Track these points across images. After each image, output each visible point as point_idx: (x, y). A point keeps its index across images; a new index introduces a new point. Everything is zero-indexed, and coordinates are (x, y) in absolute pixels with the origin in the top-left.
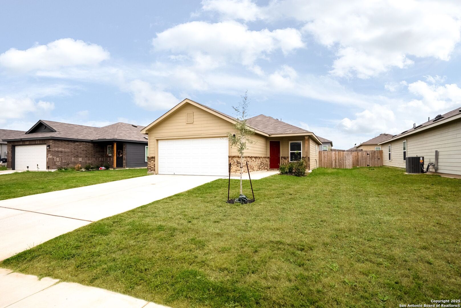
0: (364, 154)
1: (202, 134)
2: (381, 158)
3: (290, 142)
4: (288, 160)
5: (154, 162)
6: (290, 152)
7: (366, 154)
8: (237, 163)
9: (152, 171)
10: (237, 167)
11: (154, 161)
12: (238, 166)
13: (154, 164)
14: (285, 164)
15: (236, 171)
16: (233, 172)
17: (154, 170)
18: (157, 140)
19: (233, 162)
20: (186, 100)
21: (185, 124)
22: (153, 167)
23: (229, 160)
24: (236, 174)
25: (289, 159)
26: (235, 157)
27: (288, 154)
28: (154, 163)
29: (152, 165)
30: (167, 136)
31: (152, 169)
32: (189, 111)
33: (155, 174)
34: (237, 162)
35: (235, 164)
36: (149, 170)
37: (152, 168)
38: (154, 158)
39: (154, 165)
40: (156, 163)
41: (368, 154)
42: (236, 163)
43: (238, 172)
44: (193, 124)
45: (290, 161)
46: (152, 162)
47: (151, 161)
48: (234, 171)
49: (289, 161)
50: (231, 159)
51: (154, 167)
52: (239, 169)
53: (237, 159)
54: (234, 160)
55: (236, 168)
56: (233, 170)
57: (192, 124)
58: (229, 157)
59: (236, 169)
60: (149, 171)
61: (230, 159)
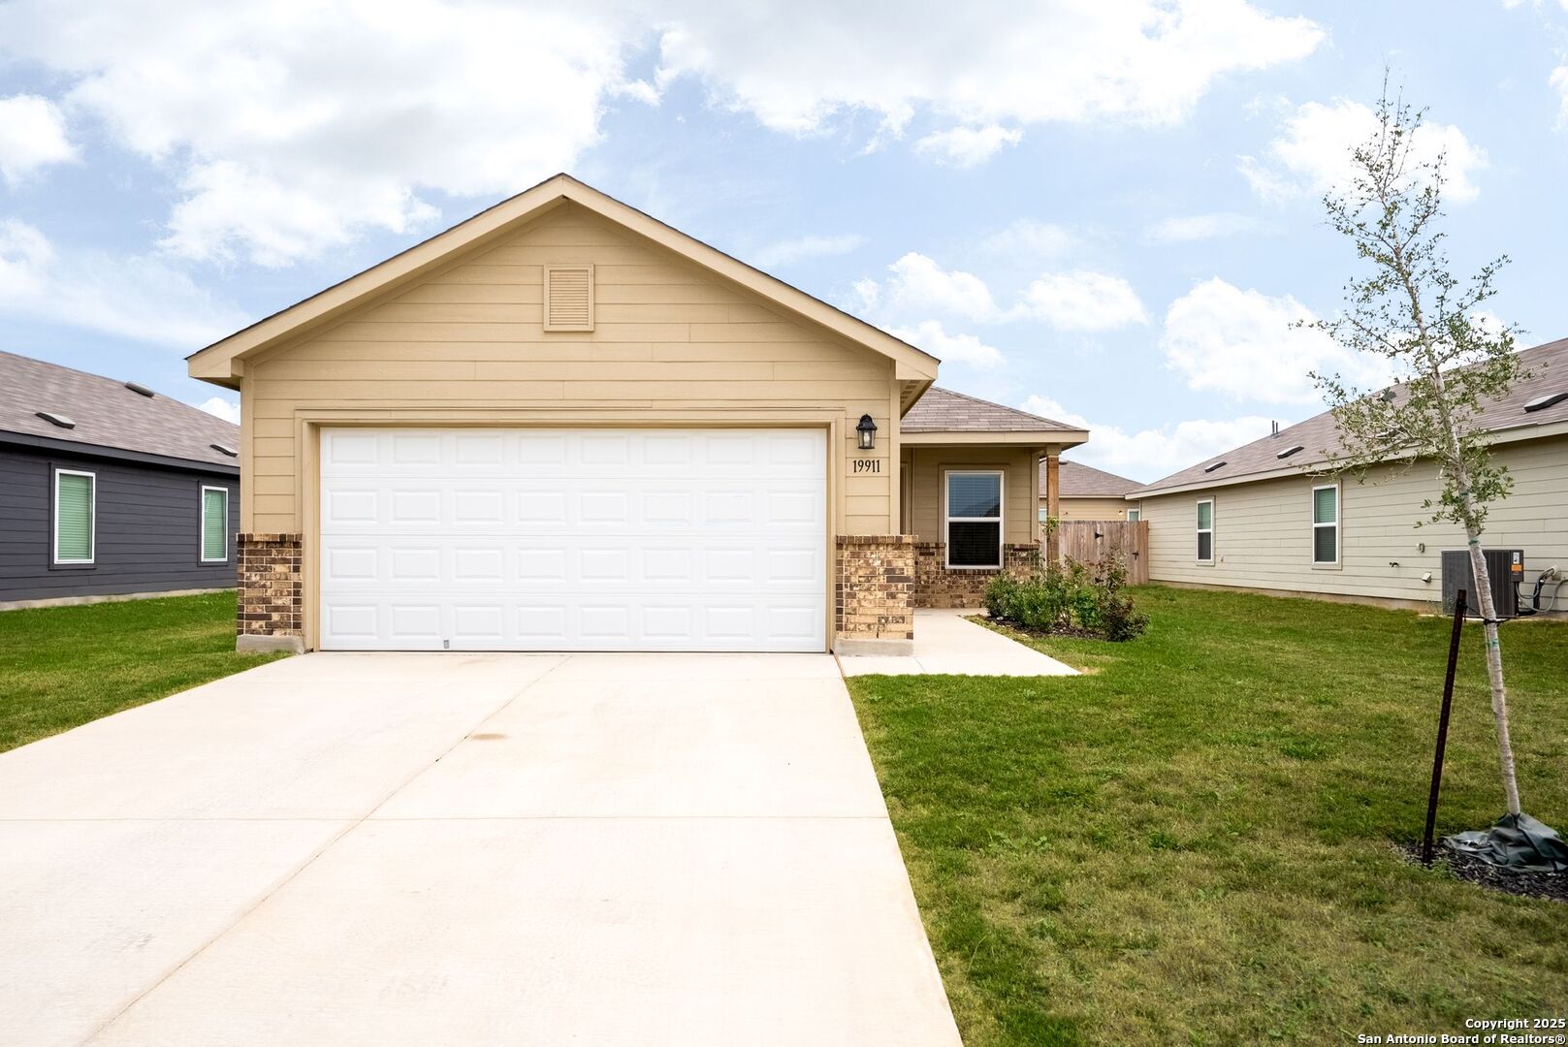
0: (1085, 534)
1: (656, 405)
2: (1141, 553)
3: (948, 474)
4: (939, 559)
5: (296, 569)
6: (948, 519)
7: (1093, 534)
8: (890, 580)
9: (277, 634)
10: (890, 603)
11: (297, 561)
12: (892, 596)
13: (298, 585)
14: (924, 577)
15: (883, 621)
16: (863, 627)
17: (297, 626)
18: (316, 427)
19: (861, 573)
20: (559, 182)
21: (534, 332)
22: (287, 601)
23: (839, 562)
24: (884, 638)
25: (943, 554)
26: (878, 545)
27: (938, 533)
28: (294, 577)
29: (280, 594)
30: (394, 404)
31: (275, 617)
32: (569, 251)
33: (300, 650)
34: (887, 571)
35: (874, 581)
36: (255, 625)
37: (277, 609)
38: (297, 545)
39: (297, 593)
40: (306, 576)
41: (1097, 536)
42: (883, 580)
43: (891, 626)
44: (595, 337)
45: (948, 566)
46: (280, 568)
47: (274, 561)
48: (869, 626)
49: (944, 563)
50: (854, 555)
51: (297, 602)
52: (898, 612)
53: (890, 554)
54: (867, 562)
55: (882, 605)
56: (863, 619)
57: (587, 338)
58: (839, 546)
59: (882, 611)
60: (253, 632)
61: (846, 554)
